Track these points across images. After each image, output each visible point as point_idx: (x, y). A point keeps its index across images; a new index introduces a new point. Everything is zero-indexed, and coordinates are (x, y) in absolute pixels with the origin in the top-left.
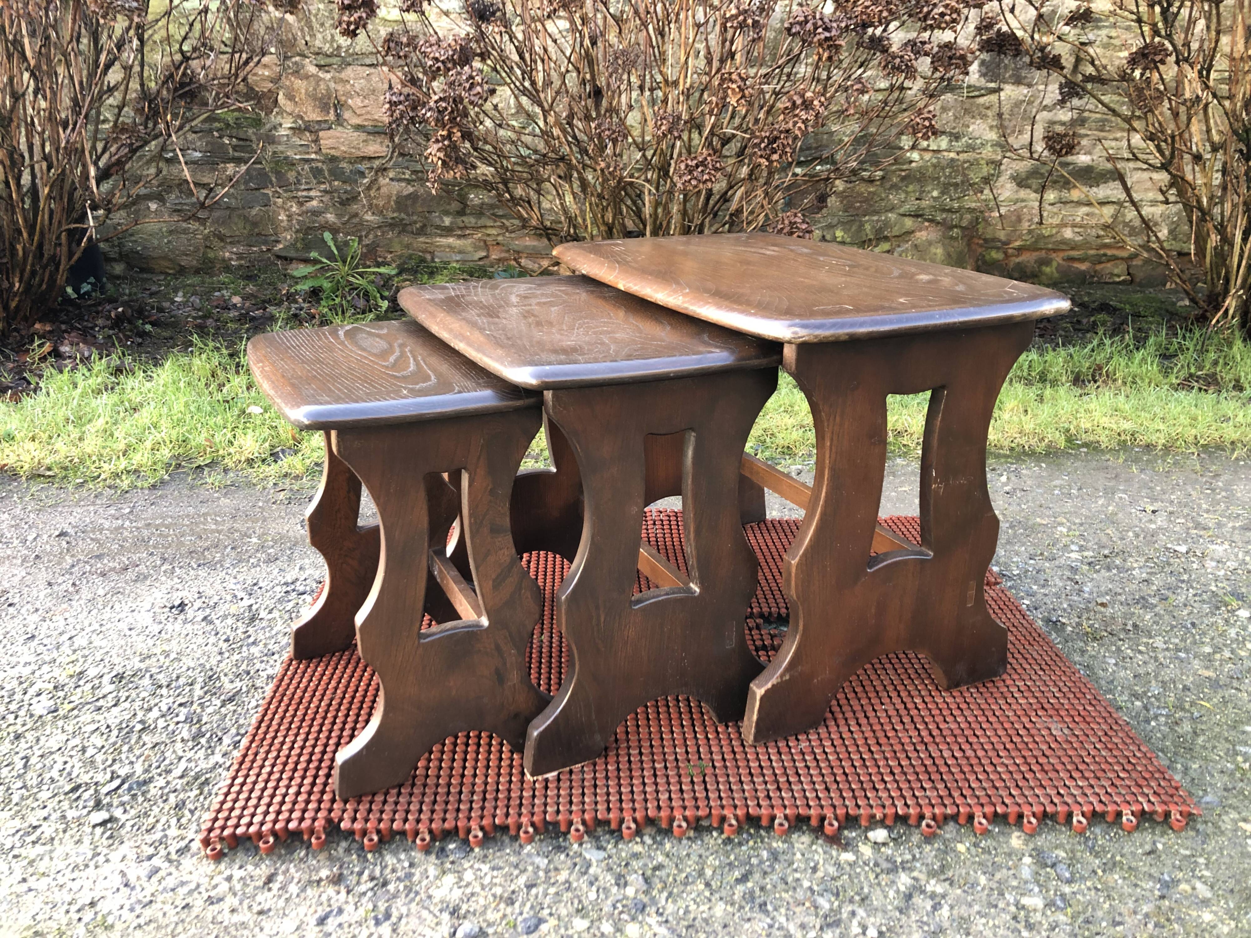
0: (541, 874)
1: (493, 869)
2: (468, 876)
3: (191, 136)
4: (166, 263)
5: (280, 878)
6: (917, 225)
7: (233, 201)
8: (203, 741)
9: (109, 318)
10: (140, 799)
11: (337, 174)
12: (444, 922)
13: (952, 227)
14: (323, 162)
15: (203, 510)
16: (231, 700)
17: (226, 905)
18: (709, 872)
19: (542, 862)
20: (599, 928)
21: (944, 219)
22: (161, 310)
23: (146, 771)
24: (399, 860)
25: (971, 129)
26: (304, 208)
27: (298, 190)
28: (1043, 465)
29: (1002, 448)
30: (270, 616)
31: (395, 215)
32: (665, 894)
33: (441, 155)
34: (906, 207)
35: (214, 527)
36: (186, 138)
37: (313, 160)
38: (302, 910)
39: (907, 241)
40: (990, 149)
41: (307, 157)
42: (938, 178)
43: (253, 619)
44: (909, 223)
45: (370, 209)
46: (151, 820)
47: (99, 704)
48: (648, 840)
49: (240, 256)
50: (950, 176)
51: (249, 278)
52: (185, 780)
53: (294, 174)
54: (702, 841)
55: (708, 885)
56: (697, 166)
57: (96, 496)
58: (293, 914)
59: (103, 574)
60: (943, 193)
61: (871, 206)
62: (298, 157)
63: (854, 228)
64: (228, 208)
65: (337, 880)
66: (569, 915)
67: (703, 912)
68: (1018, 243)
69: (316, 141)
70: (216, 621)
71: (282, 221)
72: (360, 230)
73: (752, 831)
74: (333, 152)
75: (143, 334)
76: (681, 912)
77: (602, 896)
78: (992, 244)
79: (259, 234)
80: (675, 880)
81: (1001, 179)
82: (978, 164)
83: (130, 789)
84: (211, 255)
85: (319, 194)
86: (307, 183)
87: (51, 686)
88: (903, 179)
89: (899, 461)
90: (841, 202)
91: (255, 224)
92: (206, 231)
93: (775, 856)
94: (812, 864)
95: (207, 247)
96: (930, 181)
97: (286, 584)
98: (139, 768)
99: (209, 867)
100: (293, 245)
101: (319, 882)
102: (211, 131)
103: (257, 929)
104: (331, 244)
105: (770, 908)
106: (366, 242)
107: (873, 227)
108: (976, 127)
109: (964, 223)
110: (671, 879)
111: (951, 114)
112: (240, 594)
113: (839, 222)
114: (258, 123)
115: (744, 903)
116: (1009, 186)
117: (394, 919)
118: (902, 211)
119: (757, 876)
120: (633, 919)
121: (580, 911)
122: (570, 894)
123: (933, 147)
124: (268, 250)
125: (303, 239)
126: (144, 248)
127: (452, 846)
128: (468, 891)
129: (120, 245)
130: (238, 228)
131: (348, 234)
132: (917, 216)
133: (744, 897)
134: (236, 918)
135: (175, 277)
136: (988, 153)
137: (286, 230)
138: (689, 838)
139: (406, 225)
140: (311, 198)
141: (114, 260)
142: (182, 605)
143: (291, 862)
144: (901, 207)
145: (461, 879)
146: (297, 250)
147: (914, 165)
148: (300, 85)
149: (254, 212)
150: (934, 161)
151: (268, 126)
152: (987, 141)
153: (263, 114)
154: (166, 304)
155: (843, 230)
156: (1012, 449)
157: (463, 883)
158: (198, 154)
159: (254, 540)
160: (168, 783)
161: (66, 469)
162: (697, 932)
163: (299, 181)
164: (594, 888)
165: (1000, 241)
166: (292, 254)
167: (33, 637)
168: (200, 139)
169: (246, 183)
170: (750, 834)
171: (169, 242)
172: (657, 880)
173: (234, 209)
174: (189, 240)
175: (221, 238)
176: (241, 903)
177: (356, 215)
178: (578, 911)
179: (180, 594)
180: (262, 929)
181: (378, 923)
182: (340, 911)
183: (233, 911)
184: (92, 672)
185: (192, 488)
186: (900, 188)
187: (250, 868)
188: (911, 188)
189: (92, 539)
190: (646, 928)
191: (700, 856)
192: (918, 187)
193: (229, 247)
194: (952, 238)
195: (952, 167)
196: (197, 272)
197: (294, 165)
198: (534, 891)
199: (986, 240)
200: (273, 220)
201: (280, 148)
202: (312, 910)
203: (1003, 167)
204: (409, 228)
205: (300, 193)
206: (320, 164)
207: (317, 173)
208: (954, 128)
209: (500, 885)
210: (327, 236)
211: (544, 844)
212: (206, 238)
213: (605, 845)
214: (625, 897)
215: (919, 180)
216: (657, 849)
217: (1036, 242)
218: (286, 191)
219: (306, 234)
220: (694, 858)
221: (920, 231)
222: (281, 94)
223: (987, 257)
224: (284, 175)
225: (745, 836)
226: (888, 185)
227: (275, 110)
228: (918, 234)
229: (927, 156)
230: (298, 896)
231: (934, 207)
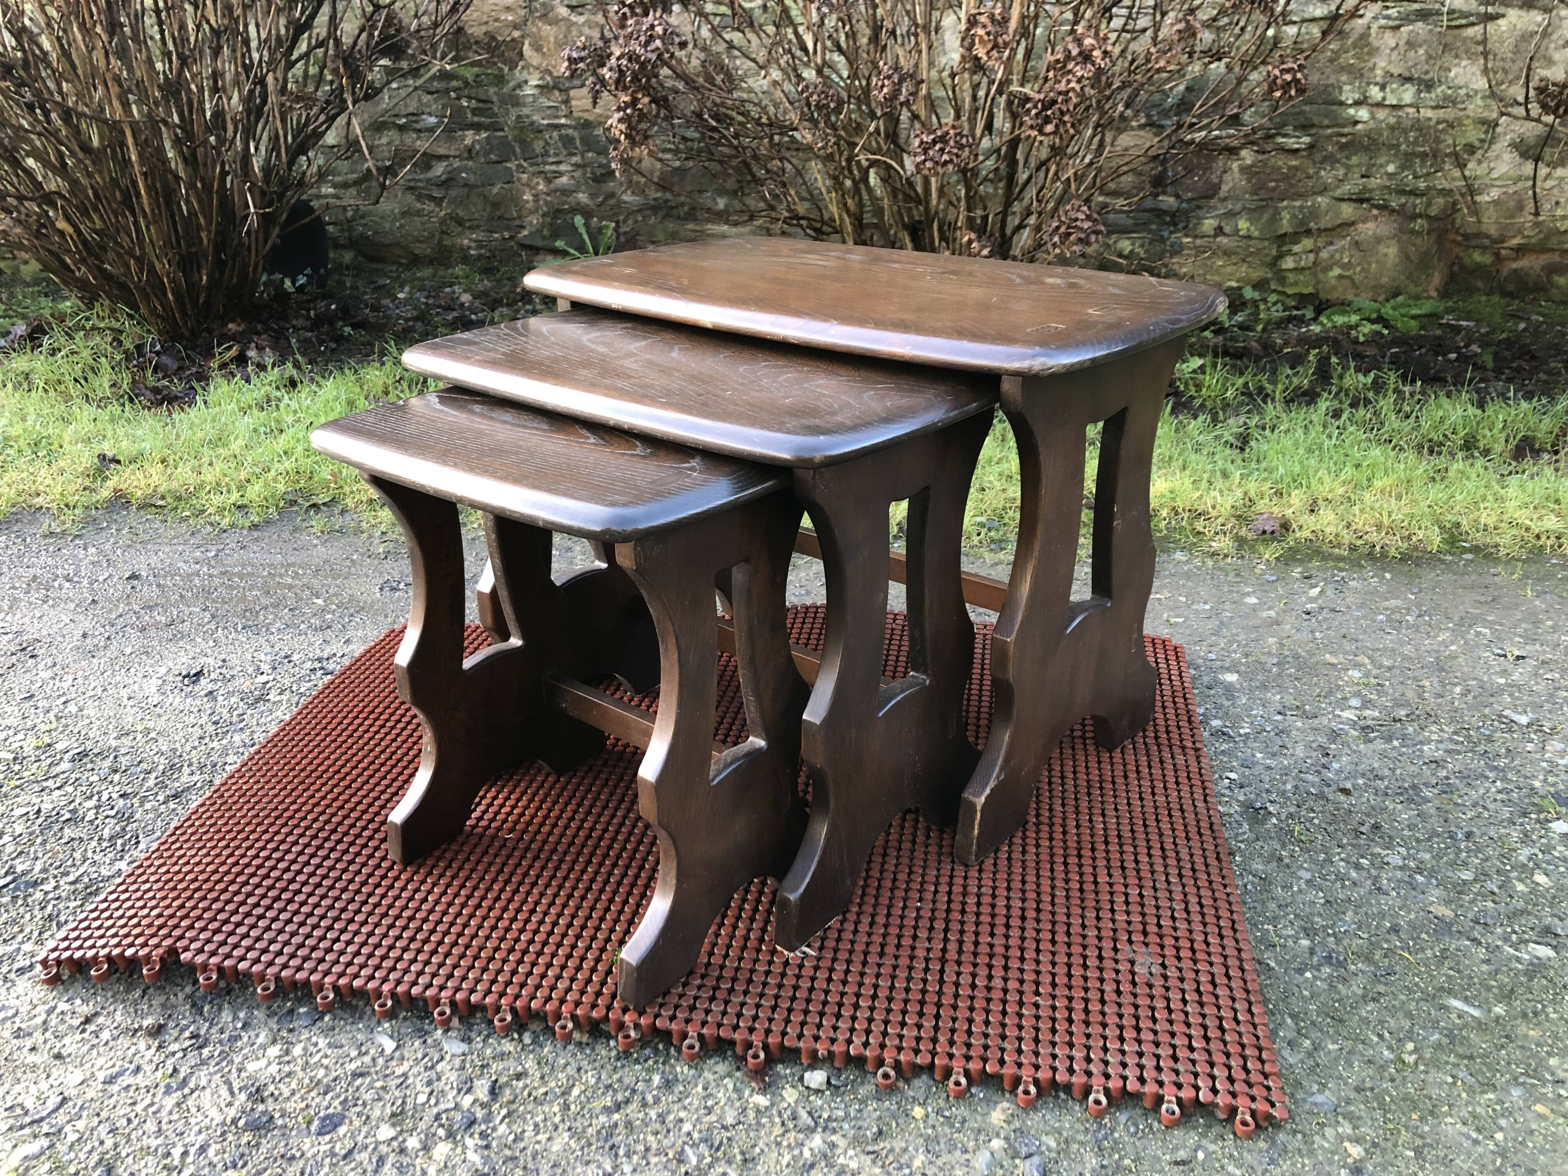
0: (381, 1061)
1: (330, 1045)
2: (297, 1050)
3: (426, 98)
4: (397, 251)
5: (101, 1020)
6: (1360, 212)
7: (472, 176)
8: (119, 842)
9: (308, 318)
10: (20, 902)
11: (589, 143)
12: (237, 1103)
13: (1414, 217)
14: (575, 128)
15: (291, 560)
16: (175, 796)
17: (28, 1043)
18: (576, 1092)
19: (389, 1045)
20: (404, 1141)
21: (1403, 206)
22: (375, 308)
23: (44, 870)
24: (235, 1018)
25: (1452, 74)
26: (552, 186)
27: (545, 163)
28: (1388, 576)
29: (1339, 546)
30: (278, 698)
31: (659, 195)
32: (504, 1112)
33: (623, 127)
34: (1346, 188)
35: (290, 581)
36: (420, 100)
37: (563, 126)
38: (101, 1061)
39: (1344, 237)
40: (1480, 102)
41: (556, 121)
42: (1397, 146)
43: (257, 701)
44: (1347, 211)
45: (629, 187)
46: (16, 929)
47: (45, 784)
48: (527, 1038)
49: (480, 244)
50: (1416, 143)
51: (488, 271)
52: (73, 888)
53: (541, 143)
54: (593, 1050)
55: (566, 1107)
56: (934, 142)
57: (193, 534)
58: (89, 1065)
59: (143, 630)
60: (1403, 167)
61: (1293, 186)
62: (545, 122)
63: (1266, 217)
64: (466, 185)
65: (157, 1031)
66: (381, 1119)
67: (538, 1142)
68: (1516, 241)
69: (567, 102)
70: (220, 698)
71: (527, 202)
72: (618, 214)
73: (661, 1047)
74: (586, 115)
75: (339, 338)
76: (512, 1137)
77: (433, 1101)
78: (1474, 242)
79: (500, 218)
80: (530, 1095)
81: (1497, 147)
82: (1461, 124)
83: (17, 889)
84: (447, 242)
85: (569, 168)
86: (556, 155)
87: (11, 756)
88: (1343, 147)
89: (1179, 556)
90: (1249, 180)
91: (496, 205)
92: (442, 213)
93: (668, 1085)
94: (710, 1103)
95: (443, 232)
96: (1384, 150)
97: (320, 660)
98: (38, 866)
99: (40, 992)
100: (540, 231)
101: (136, 1031)
102: (447, 91)
103: (44, 1076)
104: (582, 230)
105: (621, 1152)
106: (624, 229)
107: (1294, 216)
108: (1461, 70)
109: (1434, 211)
110: (526, 1093)
111: (1421, 51)
112: (265, 667)
113: (1244, 208)
114: (500, 80)
115: (593, 1140)
116: (1507, 157)
117: (186, 1091)
118: (1338, 193)
119: (634, 1106)
120: (451, 1135)
121: (396, 1118)
122: (397, 1093)
123: (1392, 100)
124: (512, 237)
125: (551, 224)
126: (376, 233)
127: (302, 1010)
128: (287, 1069)
129: (351, 229)
130: (477, 210)
131: (601, 219)
132: (1361, 201)
133: (599, 1132)
134: (31, 1058)
135: (408, 267)
136: (1476, 107)
137: (531, 212)
138: (580, 1044)
139: (672, 208)
140: (561, 174)
141: (343, 247)
142: (199, 674)
143: (124, 1001)
144: (1337, 187)
145: (287, 1052)
146: (544, 238)
147: (1360, 127)
148: (549, 32)
149: (495, 190)
150: (1392, 120)
151: (512, 84)
152: (1476, 92)
153: (506, 69)
154: (386, 302)
155: (1249, 220)
156: (1353, 548)
157: (287, 1058)
158: (433, 120)
159: (320, 601)
160: (56, 888)
161: (179, 499)
162: (517, 1167)
163: (547, 152)
164: (428, 1090)
165: (1488, 236)
166: (539, 243)
167: (32, 696)
168: (436, 101)
169: (487, 154)
170: (656, 1051)
171: (401, 226)
172: (508, 1091)
173: (473, 187)
174: (423, 224)
175: (460, 222)
176: (45, 1042)
177: (612, 195)
178: (393, 1115)
179: (203, 660)
180: (48, 1076)
181: (168, 1091)
182: (138, 1069)
183: (33, 1049)
184: (60, 746)
185: (296, 529)
186: (1338, 161)
187: (78, 1001)
188: (1354, 160)
189: (159, 585)
190: (459, 1150)
191: (579, 1070)
192: (1365, 159)
193: (467, 233)
194: (1413, 232)
195: (1420, 130)
196: (431, 261)
197: (541, 131)
198: (359, 1081)
199: (1466, 237)
200: (516, 200)
201: (526, 111)
202: (110, 1063)
203: (1499, 130)
204: (675, 212)
205: (547, 167)
206: (570, 131)
207: (567, 141)
208: (1426, 73)
209: (327, 1067)
210: (579, 220)
211: (408, 1023)
212: (443, 222)
213: (473, 1035)
214: (457, 1107)
215: (1367, 149)
216: (533, 1051)
217: (1547, 238)
218: (532, 165)
219: (555, 218)
220: (571, 1070)
221: (1364, 222)
222: (527, 43)
223: (1467, 261)
224: (530, 143)
225: (647, 1052)
226: (1318, 157)
227: (521, 63)
228: (1360, 227)
229: (1381, 114)
230: (106, 1043)
231: (1388, 188)
